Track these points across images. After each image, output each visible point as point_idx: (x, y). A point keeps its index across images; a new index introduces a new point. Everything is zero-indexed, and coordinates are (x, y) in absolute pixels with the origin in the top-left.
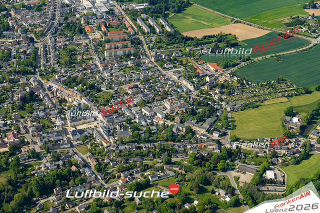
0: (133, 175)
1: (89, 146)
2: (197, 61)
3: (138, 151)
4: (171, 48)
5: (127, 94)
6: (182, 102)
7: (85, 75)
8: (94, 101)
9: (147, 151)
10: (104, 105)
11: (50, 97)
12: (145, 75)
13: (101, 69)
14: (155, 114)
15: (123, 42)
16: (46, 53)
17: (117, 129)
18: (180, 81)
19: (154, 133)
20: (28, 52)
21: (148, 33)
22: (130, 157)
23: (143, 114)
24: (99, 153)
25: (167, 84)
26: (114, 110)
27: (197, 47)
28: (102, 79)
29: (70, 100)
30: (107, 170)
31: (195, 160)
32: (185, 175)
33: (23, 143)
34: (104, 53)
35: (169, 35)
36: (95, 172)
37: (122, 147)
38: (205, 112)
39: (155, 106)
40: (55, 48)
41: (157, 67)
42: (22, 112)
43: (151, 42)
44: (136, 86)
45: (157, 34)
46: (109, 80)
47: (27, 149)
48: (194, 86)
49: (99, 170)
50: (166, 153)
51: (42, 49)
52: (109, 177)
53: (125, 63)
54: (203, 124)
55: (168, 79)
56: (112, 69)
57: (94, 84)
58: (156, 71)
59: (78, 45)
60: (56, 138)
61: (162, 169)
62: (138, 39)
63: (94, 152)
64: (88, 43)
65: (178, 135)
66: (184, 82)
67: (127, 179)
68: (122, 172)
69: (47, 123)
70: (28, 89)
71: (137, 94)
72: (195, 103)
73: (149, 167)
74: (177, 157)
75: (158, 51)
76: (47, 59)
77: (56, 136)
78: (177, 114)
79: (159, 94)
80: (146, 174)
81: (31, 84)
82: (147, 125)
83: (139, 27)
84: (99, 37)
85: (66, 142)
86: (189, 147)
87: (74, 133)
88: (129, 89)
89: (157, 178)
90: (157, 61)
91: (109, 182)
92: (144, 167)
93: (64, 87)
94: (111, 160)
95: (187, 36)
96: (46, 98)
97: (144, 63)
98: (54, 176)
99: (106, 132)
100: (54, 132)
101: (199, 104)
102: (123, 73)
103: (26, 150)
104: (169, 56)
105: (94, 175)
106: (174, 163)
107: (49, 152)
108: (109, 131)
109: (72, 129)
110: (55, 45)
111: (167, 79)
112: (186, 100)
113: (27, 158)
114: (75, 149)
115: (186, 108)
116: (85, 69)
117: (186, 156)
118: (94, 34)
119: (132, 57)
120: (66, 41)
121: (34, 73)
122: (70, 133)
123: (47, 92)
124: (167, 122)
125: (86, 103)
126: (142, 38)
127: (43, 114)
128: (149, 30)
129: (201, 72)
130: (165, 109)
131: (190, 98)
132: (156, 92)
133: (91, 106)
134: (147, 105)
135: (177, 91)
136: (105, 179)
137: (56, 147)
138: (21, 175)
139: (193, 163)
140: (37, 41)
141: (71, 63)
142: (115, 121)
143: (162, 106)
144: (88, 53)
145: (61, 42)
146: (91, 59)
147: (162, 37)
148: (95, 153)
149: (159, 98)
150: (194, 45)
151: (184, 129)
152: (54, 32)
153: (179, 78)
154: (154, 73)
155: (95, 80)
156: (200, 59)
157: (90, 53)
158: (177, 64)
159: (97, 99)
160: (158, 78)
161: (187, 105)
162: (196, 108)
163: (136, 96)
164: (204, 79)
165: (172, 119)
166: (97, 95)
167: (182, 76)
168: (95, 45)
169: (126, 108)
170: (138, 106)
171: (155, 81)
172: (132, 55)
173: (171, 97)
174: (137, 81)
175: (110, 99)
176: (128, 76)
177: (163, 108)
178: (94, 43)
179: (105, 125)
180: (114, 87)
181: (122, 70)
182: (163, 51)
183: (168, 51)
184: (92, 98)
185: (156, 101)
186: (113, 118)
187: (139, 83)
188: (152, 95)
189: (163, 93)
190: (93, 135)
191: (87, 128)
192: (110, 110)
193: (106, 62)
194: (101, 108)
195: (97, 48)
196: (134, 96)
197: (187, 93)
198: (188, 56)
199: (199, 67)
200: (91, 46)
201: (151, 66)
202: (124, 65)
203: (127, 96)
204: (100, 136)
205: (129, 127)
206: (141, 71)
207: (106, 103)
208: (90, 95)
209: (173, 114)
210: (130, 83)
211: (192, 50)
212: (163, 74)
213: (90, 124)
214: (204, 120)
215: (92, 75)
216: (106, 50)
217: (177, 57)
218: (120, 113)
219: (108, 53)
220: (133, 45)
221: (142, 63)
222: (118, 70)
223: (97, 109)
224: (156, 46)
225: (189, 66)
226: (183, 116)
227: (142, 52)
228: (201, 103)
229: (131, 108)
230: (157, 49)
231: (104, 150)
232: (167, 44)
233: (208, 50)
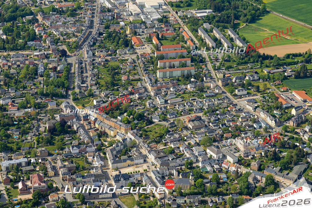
1: (136, 197)
2: (278, 86)
4: (243, 69)
5: (187, 128)
7: (131, 101)
8: (144, 136)
9: (214, 207)
10: (156, 142)
11: (86, 128)
12: (210, 103)
13: (152, 94)
14: (224, 157)
15: (181, 60)
16: (82, 71)
17: (173, 175)
18: (256, 113)
19: (224, 183)
20: (59, 69)
21: (213, 48)
23: (209, 156)
24: (150, 207)
25: (239, 117)
26: (170, 149)
27: (277, 69)
28: (153, 107)
29: (112, 133)
33: (52, 189)
34: (155, 73)
37: (180, 201)
38: (292, 157)
39: (224, 146)
40: (93, 64)
41: (225, 93)
42: (50, 148)
43: (217, 59)
44: (199, 119)
46: (163, 109)
47: (56, 198)
48: (275, 121)
51: (77, 66)
53: (183, 87)
54: (288, 173)
55: (240, 110)
56: (166, 95)
57: (144, 112)
58: (224, 98)
59: (123, 61)
60: (94, 184)
62: (200, 56)
63: (143, 205)
64: (136, 59)
65: (256, 187)
66: (262, 115)
69: (82, 163)
70: (58, 117)
71: (200, 128)
72: (278, 144)
75: (227, 72)
76: (82, 78)
77: (94, 181)
78: (254, 158)
79: (228, 130)
81: (62, 111)
82: (214, 171)
83: (201, 40)
84: (150, 52)
87: (117, 179)
88: (189, 121)
90: (226, 85)
93: (105, 116)
95: (264, 54)
96: (81, 130)
97: (209, 88)
99: (159, 179)
100: (91, 176)
101: (283, 146)
102: (181, 100)
103: (54, 199)
104: (242, 79)
107: (84, 202)
108: (163, 177)
109: (115, 173)
110: (94, 60)
111: (239, 110)
114: (118, 200)
115: (266, 151)
116: (132, 93)
118: (143, 47)
119: (192, 80)
120: (107, 55)
121: (66, 97)
122: (111, 178)
123: (82, 122)
124: (240, 168)
125: (133, 138)
126: (205, 54)
127: (77, 151)
128: (214, 45)
129: (284, 102)
130: (237, 150)
132: (224, 126)
133: (139, 143)
134: (214, 144)
135: (253, 126)
137: (94, 196)
140: (70, 54)
141: (114, 85)
142: (171, 165)
143: (234, 147)
144: (136, 72)
145: (101, 56)
146: (139, 80)
147: (231, 54)
149: (230, 135)
150: (273, 66)
151: (264, 180)
152: (92, 43)
153: (255, 109)
154: (221, 101)
155: (144, 108)
156: (282, 84)
157: (138, 73)
158: (252, 91)
159: (147, 133)
160: (227, 108)
161: (267, 146)
162: (279, 150)
163: (199, 132)
164: (289, 112)
165: (247, 164)
166: (147, 128)
167: (259, 107)
168: (144, 62)
169: (185, 148)
170: (202, 146)
171: (224, 112)
172: (193, 76)
173: (244, 134)
174: (200, 111)
175: (164, 134)
176: (187, 104)
177: (235, 149)
178: (143, 59)
179: (158, 169)
180: (170, 118)
181: (180, 97)
182: (233, 73)
183: (239, 72)
184: (140, 132)
185: (225, 140)
186: (169, 160)
187: (202, 113)
188: (220, 131)
189: (235, 129)
190: (142, 182)
191: (134, 173)
192: (164, 149)
193: (159, 85)
194: (153, 146)
195: (147, 66)
196: (196, 132)
197: (266, 130)
198: (266, 79)
199: (282, 95)
200: (139, 63)
201: (217, 92)
202: (182, 90)
203: (187, 131)
204: (152, 184)
205: (191, 174)
206: (204, 98)
207: (159, 139)
208: (137, 128)
209: (248, 158)
210: (190, 114)
211: (272, 72)
212: (234, 103)
213: (138, 167)
214: (290, 168)
215: (140, 101)
216: (159, 69)
217: (251, 81)
218: (177, 154)
219: (162, 73)
220: (194, 64)
221: (206, 88)
222: (175, 96)
223: (148, 147)
224: (224, 66)
225: (269, 93)
226: (261, 161)
227: (205, 73)
228: (285, 145)
229: (191, 147)
230: (225, 69)
231: (157, 203)
232: (238, 64)
233: (293, 73)
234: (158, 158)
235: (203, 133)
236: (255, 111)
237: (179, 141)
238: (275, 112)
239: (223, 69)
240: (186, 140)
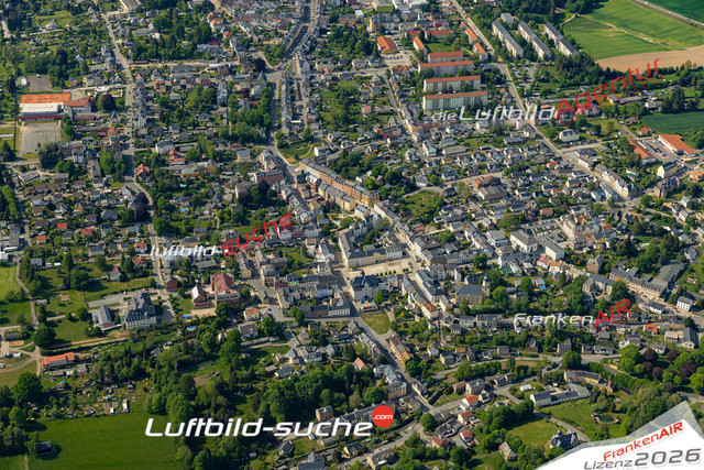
0: (493, 389)
1: (391, 316)
2: (631, 126)
3: (503, 334)
4: (572, 95)
5: (475, 198)
6: (602, 225)
7: (379, 151)
8: (402, 211)
9: (523, 335)
10: (423, 221)
11: (303, 196)
12: (516, 155)
13: (415, 138)
14: (541, 248)
15: (463, 78)
16: (293, 96)
17: (453, 279)
18: (596, 174)
19: (540, 293)
20: (252, 92)
21: (519, 58)
22: (484, 345)
23: (514, 246)
24: (414, 333)
25: (566, 179)
26: (447, 234)
27: (632, 95)
28: (417, 161)
29: (347, 206)
30: (433, 374)
31: (636, 364)
32: (613, 397)
33: (248, 300)
34: (420, 101)
35: (567, 64)
36: (407, 376)
37: (466, 323)
38: (658, 250)
39: (541, 230)
40: (311, 85)
41: (541, 138)
42: (243, 230)
43: (526, 78)
44: (496, 182)
45: (540, 61)
46: (434, 165)
47: (255, 315)
48: (629, 187)
49: (416, 373)
50: (568, 343)
51: (284, 87)
52: (438, 389)
53: (469, 126)
54: (652, 279)
55: (568, 169)
56: (439, 139)
57: (401, 170)
58: (539, 147)
59: (363, 80)
60: (318, 293)
61: (561, 381)
62: (497, 71)
63: (402, 328)
64: (385, 77)
65: (596, 301)
66: (606, 177)
67: (480, 398)
68: (467, 380)
69: (298, 257)
70: (254, 177)
71: (498, 199)
72: (634, 228)
73: (529, 371)
74: (593, 353)
75: (543, 101)
76: (294, 109)
77: (319, 287)
78: (592, 251)
79: (547, 202)
80: (522, 389)
81: (261, 166)
82: (524, 274)
83: (498, 44)
84: (409, 64)
85: (341, 303)
86: (621, 330)
87: (358, 285)
88: (480, 187)
89: (547, 401)
90: (542, 124)
91: (438, 401)
92: (518, 372)
93: (334, 175)
94: (441, 351)
95: (608, 69)
96: (295, 200)
97: (513, 128)
98: (317, 382)
99: (429, 285)
100: (314, 278)
101: (643, 231)
102: (464, 149)
103: (253, 316)
105: (405, 384)
106: (587, 368)
107: (303, 324)
108: (436, 283)
109: (354, 275)
110: (312, 78)
111: (566, 167)
112: (612, 219)
113: (256, 334)
114: (359, 320)
115: (613, 240)
116: (379, 137)
117: (614, 352)
118: (396, 55)
120: (335, 70)
121: (266, 141)
122: (348, 282)
123: (295, 186)
124: (569, 269)
125: (383, 214)
126: (504, 69)
127: (289, 235)
128: (521, 52)
129: (644, 155)
130: (562, 237)
131: (620, 214)
132: (540, 196)
133: (394, 223)
134: (523, 226)
135: (589, 196)
136: (430, 394)
137: (319, 312)
138: (245, 372)
139: (632, 371)
140: (271, 67)
141: (348, 121)
142: (450, 261)
143: (557, 232)
144: (385, 99)
145: (325, 71)
146: (392, 113)
147: (550, 70)
148: (405, 333)
149: (549, 211)
151: (610, 289)
152: (308, 48)
153: (594, 166)
154: (535, 152)
155: (402, 162)
156: (641, 123)
157: (389, 101)
158: (588, 134)
159: (407, 207)
160: (545, 164)
161: (615, 231)
162: (635, 239)
163: (496, 205)
164: (652, 173)
165: (580, 262)
166: (407, 197)
167: (600, 163)
168: (400, 83)
169: (474, 232)
170: (502, 229)
171: (539, 170)
172: (484, 108)
173: (575, 210)
174: (497, 169)
175: (436, 209)
176: (475, 156)
177: (559, 235)
178: (397, 76)
179: (428, 268)
180: (446, 181)
181: (463, 143)
182: (553, 102)
184: (396, 204)
185: (542, 219)
186: (445, 253)
187: (501, 173)
188: (533, 204)
189: (558, 200)
190: (401, 289)
191: (386, 274)
192: (437, 233)
193: (425, 122)
194: (418, 229)
195: (405, 89)
196: (492, 205)
197: (612, 203)
198: (613, 114)
199: (639, 143)
200: (390, 84)
201: (528, 135)
202: (465, 131)
203: (475, 203)
204: (417, 294)
205: (485, 278)
206: (504, 147)
207: (428, 217)
208: (390, 197)
209: (581, 252)
210: (480, 174)
211: (623, 101)
212: (557, 155)
213: (393, 265)
214: (655, 270)
215: (394, 150)
216: (426, 94)
217: (586, 116)
218: (459, 243)
219: (430, 102)
220: (485, 86)
221: (508, 128)
222: (453, 143)
223: (409, 231)
224: (539, 90)
225: (617, 139)
226: (605, 258)
227: (506, 101)
228: (646, 229)
229: (484, 232)
230: (541, 96)
231: (427, 326)
232: (564, 87)
233: (660, 103)
234: (426, 249)
235: (503, 207)
236: (593, 170)
237: (462, 221)
238: (628, 172)
239: (537, 96)
240: (474, 220)
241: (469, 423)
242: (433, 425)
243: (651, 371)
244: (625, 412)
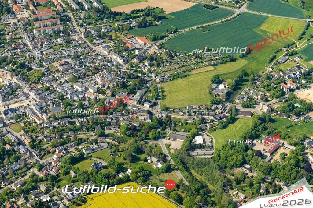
0: (68, 149)
1: (22, 125)
2: (125, 34)
3: (71, 126)
4: (100, 24)
5: (58, 71)
6: (113, 76)
7: (15, 55)
8: (26, 80)
9: (80, 125)
10: (35, 83)
12: (75, 51)
13: (31, 48)
14: (87, 89)
15: (52, 20)
17: (49, 106)
18: (110, 56)
19: (87, 107)
21: (77, 10)
22: (63, 132)
23: (75, 90)
24: (33, 130)
25: (98, 59)
26: (46, 87)
27: (125, 22)
28: (32, 58)
29: (1, 80)
30: (41, 147)
31: (127, 131)
32: (118, 146)
34: (33, 32)
35: (98, 11)
36: (30, 149)
37: (55, 123)
38: (136, 84)
39: (87, 81)
41: (87, 43)
43: (80, 18)
44: (67, 63)
45: (86, 10)
46: (40, 59)
48: (124, 60)
49: (33, 147)
50: (99, 126)
52: (44, 153)
53: (55, 40)
54: (134, 96)
55: (98, 54)
56: (42, 47)
57: (25, 62)
58: (86, 47)
59: (7, 24)
61: (96, 142)
62: (67, 16)
63: (28, 129)
64: (17, 22)
66: (114, 57)
67: (62, 154)
68: (56, 147)
71: (68, 70)
72: (126, 77)
73: (83, 140)
74: (110, 129)
75: (87, 27)
78: (108, 87)
79: (89, 69)
80: (80, 147)
82: (80, 100)
83: (68, 4)
84: (28, 16)
86: (121, 119)
87: (6, 113)
88: (60, 66)
89: (91, 151)
90: (87, 37)
91: (44, 158)
92: (78, 141)
94: (44, 137)
95: (115, 12)
97: (74, 40)
99: (38, 110)
101: (130, 77)
102: (53, 50)
104: (98, 31)
105: (28, 152)
106: (107, 136)
108: (42, 108)
109: (4, 109)
112: (117, 73)
114: (7, 128)
115: (117, 82)
116: (15, 49)
117: (119, 128)
118: (22, 13)
119: (61, 35)
122: (2, 112)
124: (98, 96)
125: (17, 82)
126: (70, 15)
128: (78, 7)
129: (130, 46)
130: (96, 83)
131: (120, 71)
132: (86, 67)
133: (22, 85)
134: (79, 80)
135: (107, 65)
136: (40, 155)
139: (126, 134)
142: (47, 98)
143: (94, 81)
144: (17, 32)
146: (20, 38)
147: (90, 14)
148: (29, 131)
149: (90, 73)
150: (122, 20)
153: (109, 52)
154: (84, 49)
155: (25, 58)
156: (129, 33)
157: (19, 33)
158: (107, 39)
159: (28, 77)
160: (88, 53)
161: (118, 78)
162: (126, 81)
163: (67, 73)
164: (134, 53)
165: (104, 93)
166: (28, 73)
167: (112, 51)
168: (24, 24)
169: (57, 85)
170: (70, 83)
171: (86, 56)
172: (62, 32)
173: (101, 71)
174: (68, 58)
175: (41, 77)
176: (58, 53)
177: (95, 82)
178: (22, 22)
179: (37, 102)
180: (45, 65)
181: (53, 48)
182: (92, 27)
183: (97, 27)
184: (23, 77)
185: (87, 77)
186: (45, 95)
187: (69, 59)
188: (83, 71)
189: (94, 68)
190: (26, 113)
191: (19, 107)
192: (41, 87)
193: (35, 40)
194: (33, 86)
195: (26, 27)
196: (65, 73)
197: (117, 67)
198: (117, 30)
199: (128, 41)
200: (19, 25)
201: (81, 42)
202: (53, 43)
203: (58, 73)
204: (33, 114)
205: (62, 103)
206: (71, 48)
207: (37, 81)
208: (20, 74)
209: (104, 88)
210: (60, 60)
211: (121, 24)
212: (93, 50)
213: (22, 103)
214: (135, 93)
215: (21, 54)
216: (35, 28)
217: (106, 32)
218: (52, 90)
219: (37, 32)
220: (62, 23)
221: (72, 40)
222: (48, 48)
223: (29, 87)
224: (86, 23)
225: (119, 40)
226: (114, 90)
227: (71, 28)
228: (131, 76)
229: (62, 84)
230: (86, 25)
231: (38, 127)
232: (96, 20)
233: (137, 24)
234: (37, 94)
235: (70, 73)
236: (109, 54)
237: (52, 81)
238: (123, 53)
239: (85, 25)
240: (58, 80)
241: (57, 165)
242: (41, 168)
243: (133, 133)
244: (123, 151)
